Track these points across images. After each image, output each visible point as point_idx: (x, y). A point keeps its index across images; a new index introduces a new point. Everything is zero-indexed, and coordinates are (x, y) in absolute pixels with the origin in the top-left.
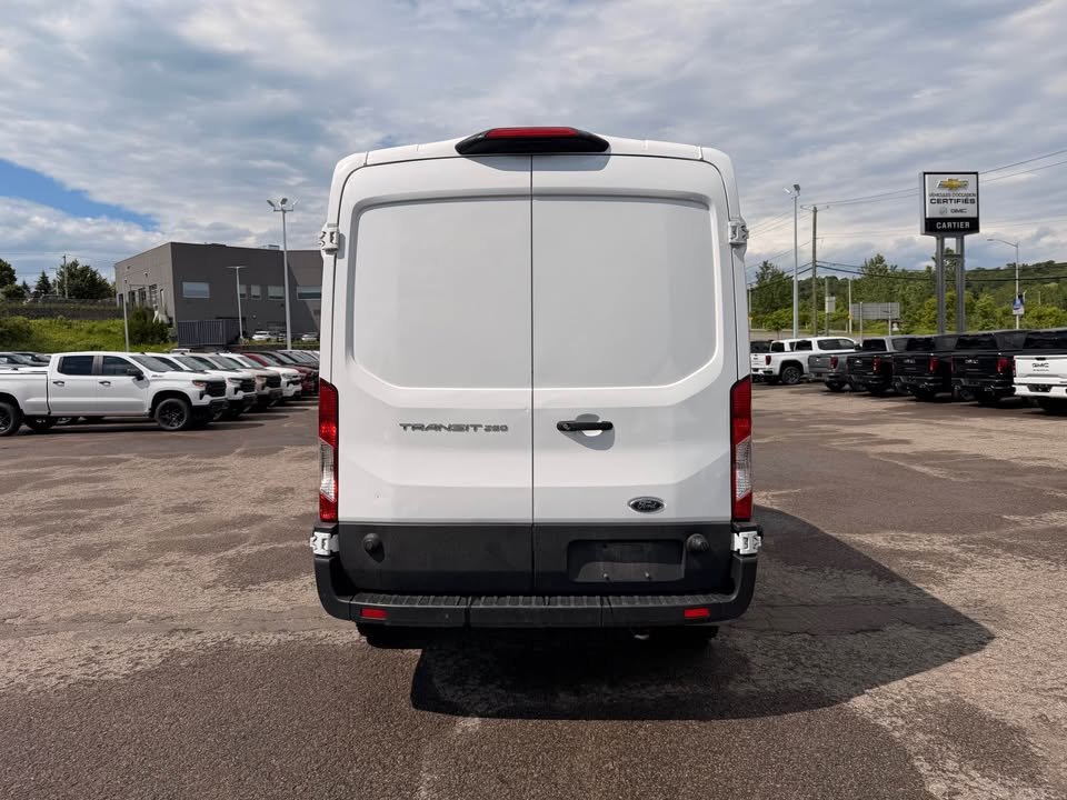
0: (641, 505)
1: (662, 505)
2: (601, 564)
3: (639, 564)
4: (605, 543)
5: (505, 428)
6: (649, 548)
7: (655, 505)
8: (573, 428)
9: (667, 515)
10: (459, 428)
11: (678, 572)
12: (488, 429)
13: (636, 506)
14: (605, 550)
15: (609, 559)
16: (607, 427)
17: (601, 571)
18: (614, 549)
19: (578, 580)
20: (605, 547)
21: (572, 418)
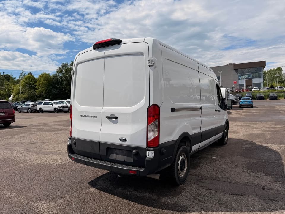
0: (121, 140)
1: (127, 141)
2: (114, 154)
3: (122, 156)
4: (116, 149)
5: (96, 117)
6: (125, 152)
7: (125, 140)
8: (109, 118)
9: (128, 143)
10: (89, 117)
11: (131, 160)
12: (94, 117)
13: (120, 140)
14: (115, 151)
15: (116, 154)
16: (116, 118)
17: (114, 156)
18: (117, 151)
19: (109, 158)
20: (116, 150)
21: (109, 115)
